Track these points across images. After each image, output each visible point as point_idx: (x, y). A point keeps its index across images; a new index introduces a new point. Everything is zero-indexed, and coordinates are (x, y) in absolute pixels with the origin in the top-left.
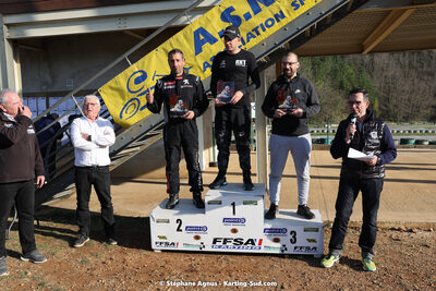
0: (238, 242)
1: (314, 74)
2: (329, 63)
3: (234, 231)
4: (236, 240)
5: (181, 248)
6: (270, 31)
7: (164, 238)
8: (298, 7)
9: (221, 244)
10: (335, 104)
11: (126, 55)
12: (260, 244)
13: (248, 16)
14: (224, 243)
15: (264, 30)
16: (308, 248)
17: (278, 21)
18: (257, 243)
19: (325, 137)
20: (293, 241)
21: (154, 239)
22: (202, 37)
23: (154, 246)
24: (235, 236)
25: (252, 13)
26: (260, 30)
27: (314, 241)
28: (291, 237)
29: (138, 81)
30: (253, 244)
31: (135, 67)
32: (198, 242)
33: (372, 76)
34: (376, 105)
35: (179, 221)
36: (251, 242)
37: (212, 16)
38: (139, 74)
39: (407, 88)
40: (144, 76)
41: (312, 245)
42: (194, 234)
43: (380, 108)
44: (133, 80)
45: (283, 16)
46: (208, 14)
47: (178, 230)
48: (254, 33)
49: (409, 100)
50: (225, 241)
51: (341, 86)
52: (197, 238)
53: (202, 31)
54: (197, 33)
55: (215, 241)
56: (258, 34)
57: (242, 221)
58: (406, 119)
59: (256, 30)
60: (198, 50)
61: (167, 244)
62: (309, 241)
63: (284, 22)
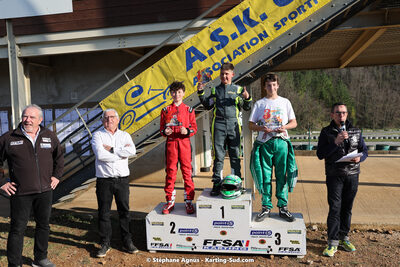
0: (227, 243)
1: (296, 85)
2: (310, 76)
3: (223, 233)
4: (225, 242)
5: (174, 249)
6: (254, 49)
7: (159, 239)
8: (279, 27)
9: (211, 245)
10: (315, 113)
11: (125, 72)
12: (247, 245)
13: (234, 36)
14: (214, 244)
15: (249, 48)
16: (292, 249)
17: (262, 40)
18: (244, 244)
19: (306, 143)
20: (278, 242)
21: (150, 240)
22: (193, 55)
23: (149, 247)
24: (224, 238)
25: (238, 33)
26: (245, 48)
27: (297, 242)
28: (276, 238)
29: (134, 95)
30: (241, 245)
31: (132, 83)
32: (190, 244)
33: (349, 87)
34: (353, 114)
35: (173, 224)
36: (239, 243)
37: (203, 36)
38: (136, 89)
39: (381, 98)
40: (141, 90)
41: (295, 246)
42: (187, 235)
43: (357, 117)
44: (130, 94)
45: (266, 36)
46: (199, 35)
47: (172, 232)
48: (240, 51)
49: (383, 109)
50: (215, 242)
51: (321, 97)
52: (189, 239)
53: (193, 49)
54: (188, 52)
55: (206, 242)
56: (244, 51)
57: (230, 224)
58: (382, 126)
59: (241, 48)
60: (189, 67)
61: (161, 245)
62: (292, 242)
63: (267, 41)
